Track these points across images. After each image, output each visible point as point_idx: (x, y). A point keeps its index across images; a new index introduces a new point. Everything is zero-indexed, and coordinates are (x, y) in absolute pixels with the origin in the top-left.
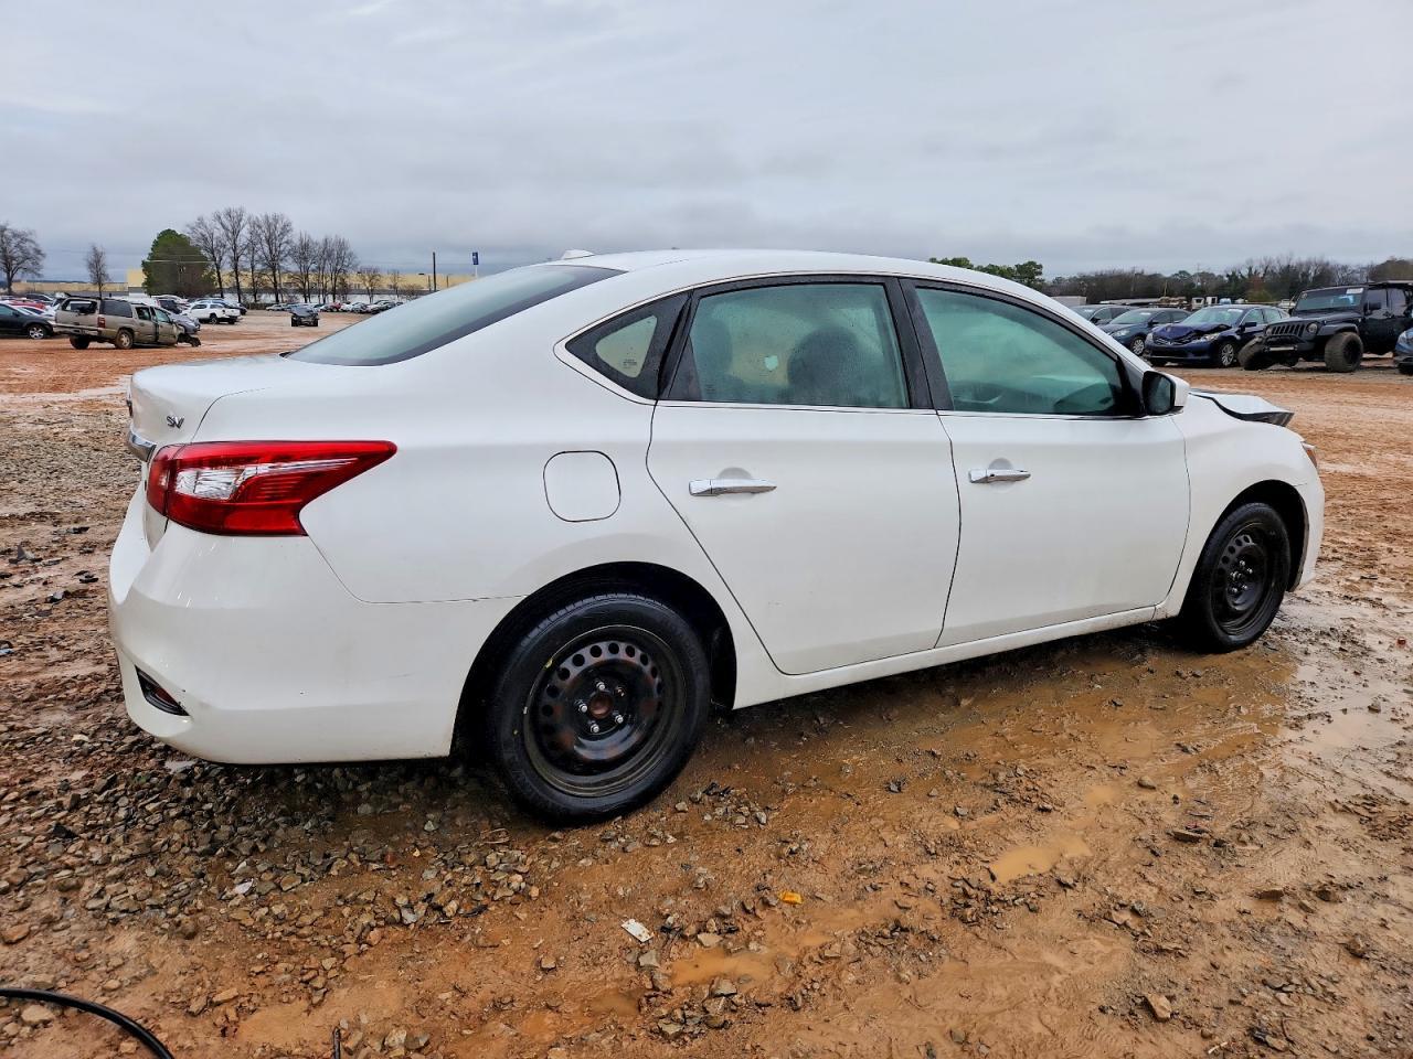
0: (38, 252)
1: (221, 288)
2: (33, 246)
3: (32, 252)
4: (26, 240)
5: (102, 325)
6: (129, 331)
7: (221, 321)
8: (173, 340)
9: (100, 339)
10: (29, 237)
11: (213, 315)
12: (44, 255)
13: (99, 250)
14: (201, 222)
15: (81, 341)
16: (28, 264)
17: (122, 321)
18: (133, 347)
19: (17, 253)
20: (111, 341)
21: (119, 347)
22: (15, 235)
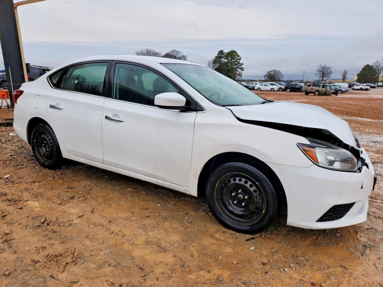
0: (331, 72)
1: (378, 81)
2: (330, 70)
3: (329, 72)
4: (329, 69)
5: (312, 89)
6: (318, 91)
7: (364, 90)
8: (330, 94)
9: (311, 92)
10: (330, 68)
11: (361, 88)
12: (332, 73)
13: (346, 71)
14: (378, 62)
15: (307, 93)
16: (328, 75)
17: (317, 88)
18: (319, 95)
19: (326, 72)
20: (313, 93)
21: (315, 95)
22: (327, 68)
